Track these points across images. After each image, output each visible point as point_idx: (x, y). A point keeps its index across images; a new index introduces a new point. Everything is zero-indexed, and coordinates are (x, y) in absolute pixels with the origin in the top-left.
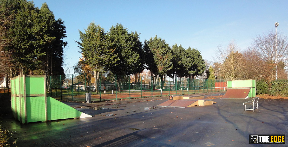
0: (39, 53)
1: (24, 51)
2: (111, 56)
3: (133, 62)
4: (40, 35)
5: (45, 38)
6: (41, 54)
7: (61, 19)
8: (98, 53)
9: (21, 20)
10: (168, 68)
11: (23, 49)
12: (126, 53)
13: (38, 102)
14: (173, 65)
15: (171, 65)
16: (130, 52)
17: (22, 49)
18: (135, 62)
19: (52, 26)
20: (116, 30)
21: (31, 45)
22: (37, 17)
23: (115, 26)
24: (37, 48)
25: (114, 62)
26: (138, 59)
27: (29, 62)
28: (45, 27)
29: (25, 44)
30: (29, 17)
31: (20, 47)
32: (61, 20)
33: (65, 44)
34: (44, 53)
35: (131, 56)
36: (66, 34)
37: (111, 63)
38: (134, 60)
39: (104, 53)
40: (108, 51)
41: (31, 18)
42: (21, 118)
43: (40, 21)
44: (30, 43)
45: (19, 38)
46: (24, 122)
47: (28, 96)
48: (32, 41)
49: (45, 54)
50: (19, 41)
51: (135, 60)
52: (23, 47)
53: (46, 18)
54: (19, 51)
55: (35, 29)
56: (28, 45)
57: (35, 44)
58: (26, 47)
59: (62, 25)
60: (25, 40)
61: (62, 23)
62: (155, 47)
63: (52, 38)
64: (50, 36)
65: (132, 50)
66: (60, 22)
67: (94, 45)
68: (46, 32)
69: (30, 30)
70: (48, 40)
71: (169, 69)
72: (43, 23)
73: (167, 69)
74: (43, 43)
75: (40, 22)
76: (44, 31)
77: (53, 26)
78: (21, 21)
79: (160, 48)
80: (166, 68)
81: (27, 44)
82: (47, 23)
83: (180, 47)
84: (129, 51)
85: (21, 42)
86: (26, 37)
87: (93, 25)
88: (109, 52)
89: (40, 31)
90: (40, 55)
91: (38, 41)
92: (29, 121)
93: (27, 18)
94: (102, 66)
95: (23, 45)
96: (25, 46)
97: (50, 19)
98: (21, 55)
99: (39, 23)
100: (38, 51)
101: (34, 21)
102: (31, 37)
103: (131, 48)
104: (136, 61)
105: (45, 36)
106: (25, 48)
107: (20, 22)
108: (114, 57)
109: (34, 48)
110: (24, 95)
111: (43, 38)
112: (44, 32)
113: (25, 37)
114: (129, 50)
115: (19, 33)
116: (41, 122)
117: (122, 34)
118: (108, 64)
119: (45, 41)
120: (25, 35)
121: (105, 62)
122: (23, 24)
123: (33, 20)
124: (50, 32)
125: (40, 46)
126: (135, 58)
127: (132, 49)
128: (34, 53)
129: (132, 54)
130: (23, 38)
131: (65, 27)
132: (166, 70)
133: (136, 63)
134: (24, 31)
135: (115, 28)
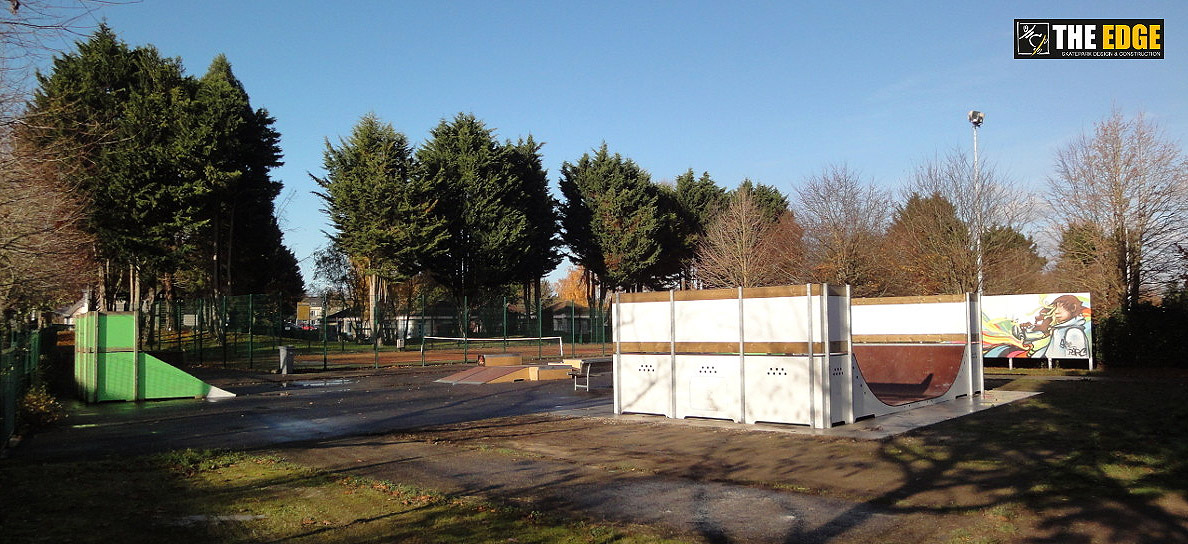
0: (191, 222)
1: (142, 215)
2: (423, 225)
3: (500, 245)
4: (195, 166)
5: (207, 174)
6: (196, 226)
7: (265, 110)
8: (378, 215)
9: (138, 119)
10: (640, 260)
11: (140, 211)
12: (479, 213)
13: (121, 363)
14: (659, 250)
15: (652, 249)
16: (493, 211)
17: (138, 209)
18: (510, 243)
19: (232, 136)
20: (451, 135)
21: (167, 197)
22: (188, 110)
23: (451, 122)
24: (185, 207)
25: (430, 246)
26: (522, 232)
27: (154, 250)
28: (209, 140)
29: (147, 196)
30: (164, 111)
31: (133, 204)
32: (265, 114)
33: (278, 187)
34: (204, 222)
35: (497, 224)
36: (281, 157)
37: (422, 249)
38: (508, 235)
39: (399, 217)
40: (411, 208)
41: (170, 111)
42: (87, 393)
43: (196, 123)
44: (162, 191)
45: (129, 177)
46: (91, 400)
47: (101, 351)
48: (170, 187)
49: (207, 224)
50: (128, 186)
51: (508, 238)
52: (140, 203)
53: (216, 112)
54: (128, 216)
55: (180, 148)
56: (158, 196)
57: (178, 193)
58: (151, 204)
59: (269, 127)
60: (147, 182)
61: (271, 121)
62: (596, 186)
63: (228, 174)
64: (224, 168)
65: (499, 204)
66: (262, 119)
67: (365, 191)
68: (213, 158)
69: (164, 152)
70: (218, 179)
71: (645, 265)
72: (204, 130)
73: (638, 265)
74: (204, 191)
75: (195, 125)
76: (207, 153)
77: (237, 136)
78: (139, 122)
79: (612, 190)
80: (634, 261)
81: (153, 193)
82: (217, 127)
83: (706, 183)
84: (490, 208)
85: (136, 190)
86: (150, 173)
87: (371, 125)
88: (415, 212)
89: (192, 152)
90: (193, 229)
91: (186, 185)
92: (102, 398)
93: (158, 113)
94: (392, 257)
95: (142, 197)
96: (146, 200)
97: (229, 114)
98: (134, 227)
99: (191, 128)
100: (188, 215)
101: (177, 123)
102: (166, 174)
103: (496, 198)
104: (512, 238)
105: (209, 168)
106: (147, 207)
107: (136, 125)
108: (432, 228)
109: (176, 206)
110: (94, 349)
111: (201, 175)
112: (205, 157)
113: (147, 173)
114: (490, 202)
115: (128, 163)
116: (124, 401)
117: (468, 149)
118: (411, 251)
119: (208, 184)
120: (147, 168)
121: (400, 248)
122: (144, 134)
123: (174, 119)
124: (225, 156)
125: (194, 201)
126: (509, 228)
127: (499, 200)
128: (174, 221)
129: (500, 216)
130: (142, 178)
131: (278, 135)
132: (634, 268)
133: (514, 245)
134: (144, 156)
135: (451, 126)
